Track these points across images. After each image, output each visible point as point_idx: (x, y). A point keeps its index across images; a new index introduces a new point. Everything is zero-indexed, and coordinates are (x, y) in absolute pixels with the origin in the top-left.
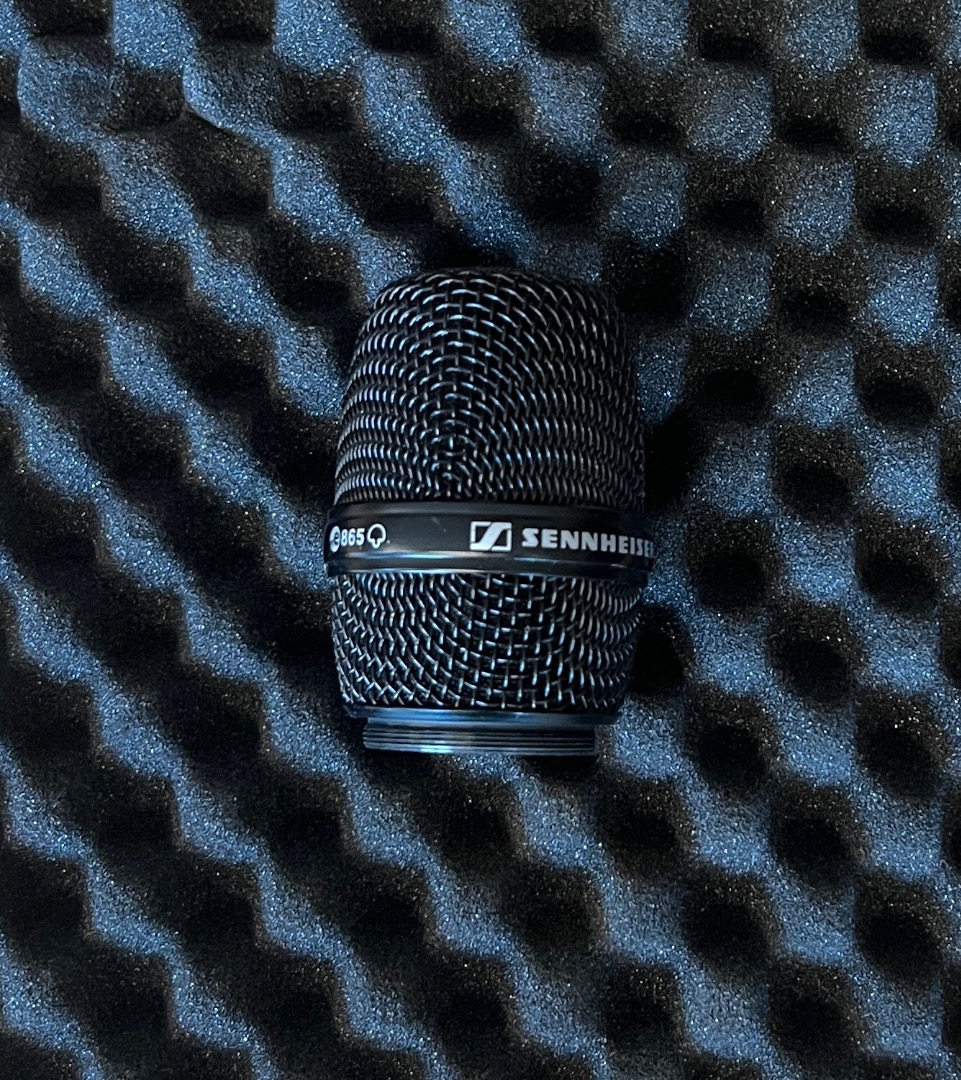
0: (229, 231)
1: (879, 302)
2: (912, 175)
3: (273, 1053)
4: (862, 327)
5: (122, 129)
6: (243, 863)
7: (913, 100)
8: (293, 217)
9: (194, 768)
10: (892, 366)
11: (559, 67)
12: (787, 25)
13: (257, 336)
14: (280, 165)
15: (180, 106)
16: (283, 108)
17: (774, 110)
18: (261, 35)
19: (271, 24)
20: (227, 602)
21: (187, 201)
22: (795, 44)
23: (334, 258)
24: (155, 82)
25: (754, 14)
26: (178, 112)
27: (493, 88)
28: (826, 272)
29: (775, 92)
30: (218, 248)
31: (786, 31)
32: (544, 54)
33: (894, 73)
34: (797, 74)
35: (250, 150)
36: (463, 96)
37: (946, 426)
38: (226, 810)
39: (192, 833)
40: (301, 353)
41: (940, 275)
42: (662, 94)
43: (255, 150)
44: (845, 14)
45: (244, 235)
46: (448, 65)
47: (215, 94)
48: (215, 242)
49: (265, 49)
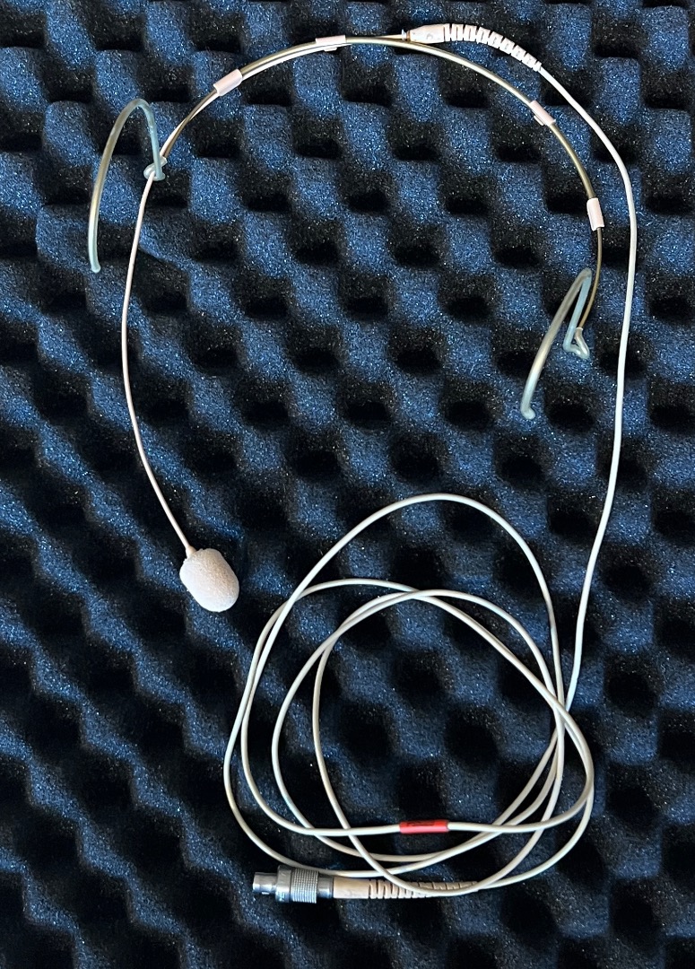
3: (196, 819)
6: (176, 703)
7: (577, 235)
8: (202, 311)
9: (146, 644)
10: (567, 397)
11: (363, 218)
12: (500, 190)
14: (195, 279)
16: (195, 246)
17: (492, 243)
18: (181, 203)
19: (187, 195)
22: (506, 202)
23: (226, 337)
24: (117, 232)
25: (480, 185)
27: (321, 233)
29: (493, 232)
31: (500, 195)
32: (353, 210)
36: (303, 237)
37: (601, 432)
38: (166, 668)
42: (424, 234)
43: (179, 272)
45: (173, 322)
46: (295, 219)
47: (155, 237)
48: (155, 326)
49: (184, 210)
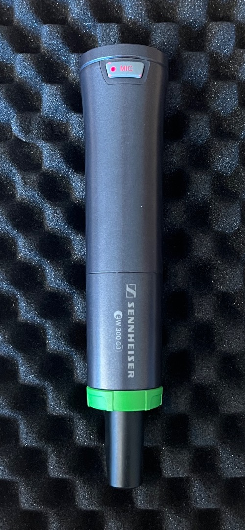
0: (28, 176)
3: (55, 451)
4: (242, 198)
6: (42, 387)
9: (24, 357)
12: (213, 98)
13: (40, 210)
14: (45, 153)
15: (12, 134)
16: (45, 134)
17: (210, 127)
18: (38, 110)
19: (41, 106)
20: (33, 301)
21: (15, 166)
22: (216, 104)
26: (11, 137)
30: (25, 182)
31: (213, 100)
34: (217, 115)
35: (36, 148)
38: (35, 371)
39: (24, 379)
40: (54, 217)
44: (233, 93)
48: (24, 180)
49: (39, 114)
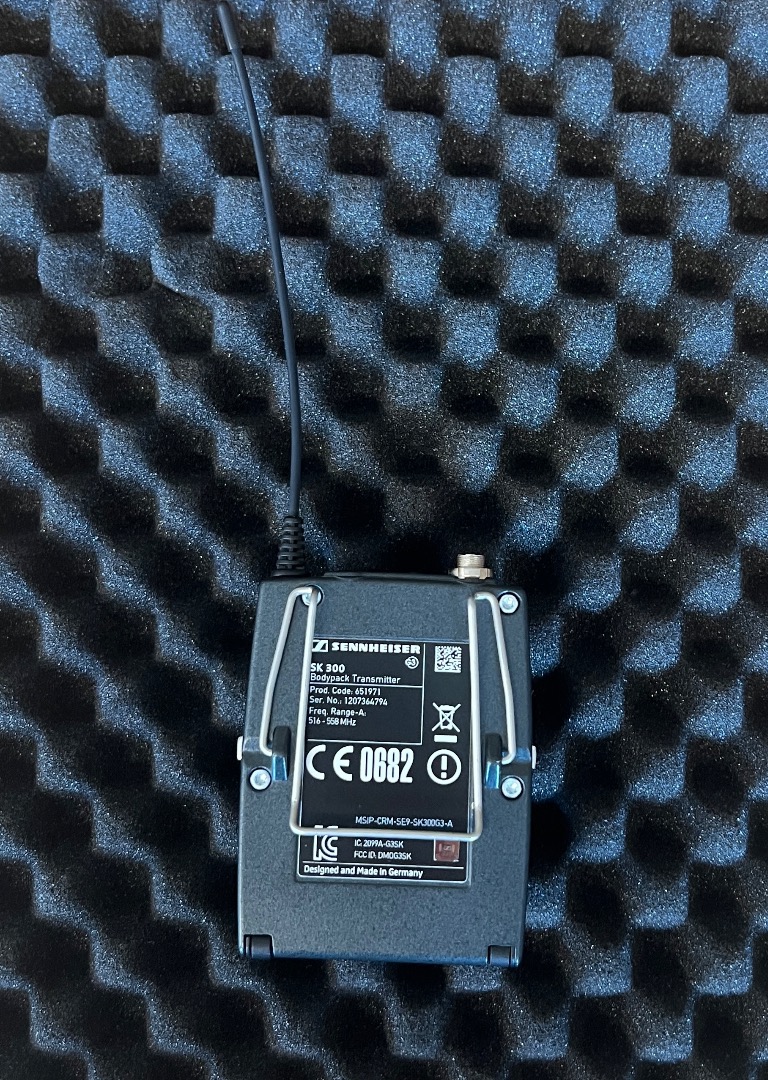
0: (183, 362)
1: (635, 400)
2: (656, 314)
4: (622, 419)
5: (111, 295)
6: (200, 798)
7: (655, 259)
8: (228, 352)
9: (165, 733)
10: (645, 446)
13: (206, 435)
14: (218, 315)
15: (151, 279)
16: (220, 278)
17: (559, 270)
18: (205, 229)
19: (212, 221)
20: (186, 618)
21: (155, 343)
22: (572, 223)
23: (258, 381)
24: (134, 263)
26: (150, 283)
27: (365, 261)
28: (596, 382)
29: (559, 257)
30: (175, 374)
31: (566, 215)
33: (641, 242)
34: (575, 246)
35: (200, 307)
36: (345, 266)
37: (683, 486)
38: (185, 762)
39: (164, 779)
40: (233, 445)
41: (677, 381)
43: (204, 308)
44: (606, 202)
45: (193, 364)
46: (334, 245)
47: (172, 269)
48: (173, 370)
49: (208, 237)
